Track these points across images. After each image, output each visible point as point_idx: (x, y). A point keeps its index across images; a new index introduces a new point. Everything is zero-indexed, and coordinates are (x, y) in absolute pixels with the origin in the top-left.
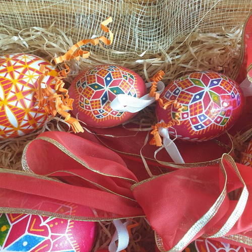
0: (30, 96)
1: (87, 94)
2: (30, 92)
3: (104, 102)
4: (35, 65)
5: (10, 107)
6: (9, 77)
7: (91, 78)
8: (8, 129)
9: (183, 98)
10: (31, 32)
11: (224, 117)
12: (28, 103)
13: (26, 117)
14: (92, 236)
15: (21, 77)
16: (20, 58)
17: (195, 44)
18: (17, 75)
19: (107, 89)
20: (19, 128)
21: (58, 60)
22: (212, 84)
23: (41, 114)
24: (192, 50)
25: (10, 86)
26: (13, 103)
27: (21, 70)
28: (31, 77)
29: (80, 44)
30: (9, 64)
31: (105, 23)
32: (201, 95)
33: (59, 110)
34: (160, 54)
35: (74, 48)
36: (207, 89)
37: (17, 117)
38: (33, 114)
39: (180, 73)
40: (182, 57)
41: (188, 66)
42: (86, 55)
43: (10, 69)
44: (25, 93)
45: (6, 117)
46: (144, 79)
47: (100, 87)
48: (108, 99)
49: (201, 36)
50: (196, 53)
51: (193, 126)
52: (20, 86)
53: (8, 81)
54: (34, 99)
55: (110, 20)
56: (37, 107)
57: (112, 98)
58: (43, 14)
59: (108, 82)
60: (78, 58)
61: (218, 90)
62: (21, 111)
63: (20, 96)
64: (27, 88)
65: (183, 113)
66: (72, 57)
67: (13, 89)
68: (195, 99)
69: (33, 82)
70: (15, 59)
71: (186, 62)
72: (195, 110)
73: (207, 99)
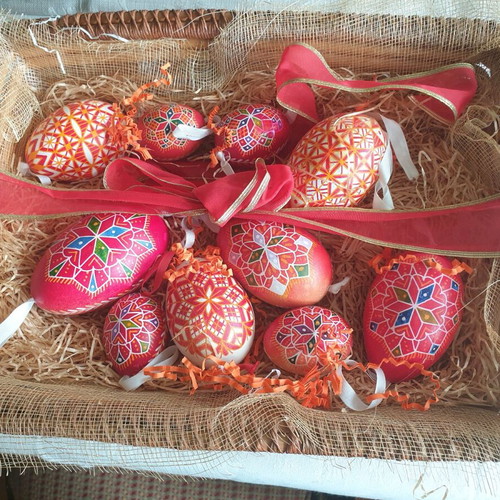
0: (103, 134)
1: (153, 126)
2: (103, 130)
3: (167, 132)
4: (105, 108)
5: (87, 143)
6: (84, 118)
7: (155, 114)
8: (85, 165)
9: (232, 125)
10: (97, 81)
11: (267, 138)
12: (102, 141)
13: (100, 154)
14: (165, 239)
15: (95, 118)
16: (91, 103)
17: (244, 81)
18: (91, 117)
19: (169, 121)
20: (94, 165)
21: (127, 102)
22: (256, 112)
23: (113, 152)
24: (242, 87)
25: (86, 125)
26: (89, 140)
27: (94, 112)
28: (103, 118)
29: (144, 87)
30: (83, 108)
31: (165, 67)
32: (245, 121)
33: (130, 142)
34: (216, 93)
35: (139, 92)
36: (250, 116)
37: (93, 153)
38: (106, 151)
39: (234, 106)
40: (235, 94)
41: (241, 102)
42: (150, 97)
43: (84, 112)
44: (99, 132)
45: (83, 154)
46: (202, 113)
47: (163, 120)
48: (170, 129)
49: (249, 75)
50: (246, 90)
51: (242, 147)
52: (94, 125)
53: (84, 121)
54: (107, 136)
55: (168, 65)
56: (109, 145)
57: (174, 128)
58: (107, 64)
59: (170, 116)
60: (143, 99)
61: (260, 116)
62: (96, 147)
63: (95, 134)
64: (100, 128)
65: (232, 136)
66: (138, 100)
67: (89, 128)
68: (241, 125)
69: (105, 122)
70: (86, 103)
71: (239, 99)
72: (242, 133)
73: (251, 124)
